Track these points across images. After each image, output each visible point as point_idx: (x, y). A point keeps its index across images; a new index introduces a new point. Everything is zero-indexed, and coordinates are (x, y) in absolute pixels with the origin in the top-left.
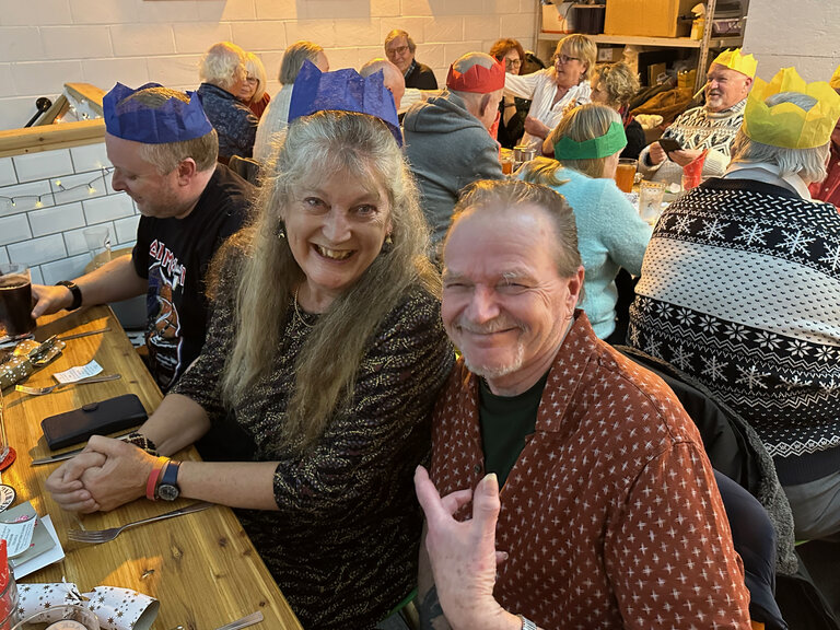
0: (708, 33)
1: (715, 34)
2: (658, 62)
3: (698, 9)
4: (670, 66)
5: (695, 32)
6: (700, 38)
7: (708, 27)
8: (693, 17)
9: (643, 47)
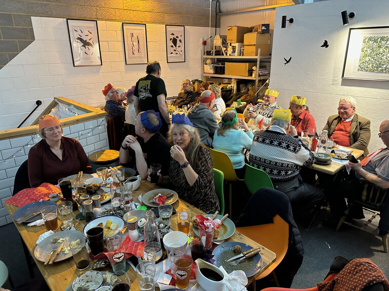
0: (258, 75)
1: (259, 76)
2: (243, 84)
3: (254, 68)
4: (246, 85)
5: (253, 75)
6: (255, 77)
7: (258, 74)
8: (253, 70)
9: (238, 79)
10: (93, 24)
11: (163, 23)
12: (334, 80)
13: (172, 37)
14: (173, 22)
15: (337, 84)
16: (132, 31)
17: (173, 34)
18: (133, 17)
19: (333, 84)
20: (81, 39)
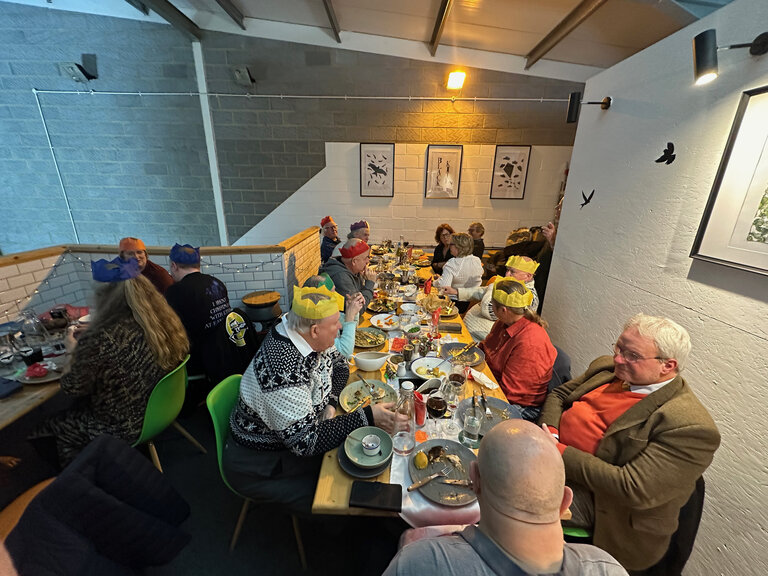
10: (389, 148)
11: (492, 143)
12: (671, 260)
13: (505, 162)
14: (511, 141)
15: (677, 272)
16: (440, 156)
17: (507, 158)
18: (445, 135)
19: (666, 270)
20: (374, 167)
